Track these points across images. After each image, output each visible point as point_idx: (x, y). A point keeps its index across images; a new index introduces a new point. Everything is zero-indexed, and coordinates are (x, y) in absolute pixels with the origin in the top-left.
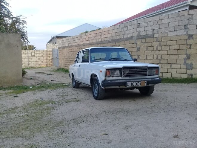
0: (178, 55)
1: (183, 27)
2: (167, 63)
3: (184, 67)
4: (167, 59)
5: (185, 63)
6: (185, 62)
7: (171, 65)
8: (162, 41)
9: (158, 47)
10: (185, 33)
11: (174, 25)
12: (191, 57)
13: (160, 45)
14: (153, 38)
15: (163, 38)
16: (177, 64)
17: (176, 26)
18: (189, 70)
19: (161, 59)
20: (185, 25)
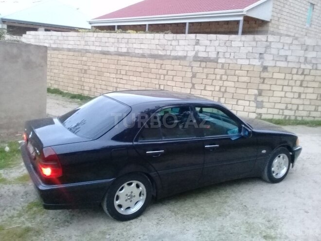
0: (248, 89)
1: (257, 56)
2: (233, 98)
3: (253, 104)
4: (233, 93)
5: (256, 101)
6: (256, 99)
7: (237, 101)
8: (228, 69)
9: (223, 76)
10: (259, 64)
11: (247, 51)
12: (263, 94)
13: (226, 74)
14: (218, 63)
15: (231, 65)
16: (246, 100)
17: (249, 52)
18: (259, 108)
19: (226, 91)
20: (260, 54)
